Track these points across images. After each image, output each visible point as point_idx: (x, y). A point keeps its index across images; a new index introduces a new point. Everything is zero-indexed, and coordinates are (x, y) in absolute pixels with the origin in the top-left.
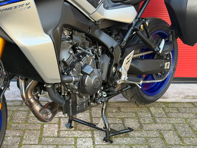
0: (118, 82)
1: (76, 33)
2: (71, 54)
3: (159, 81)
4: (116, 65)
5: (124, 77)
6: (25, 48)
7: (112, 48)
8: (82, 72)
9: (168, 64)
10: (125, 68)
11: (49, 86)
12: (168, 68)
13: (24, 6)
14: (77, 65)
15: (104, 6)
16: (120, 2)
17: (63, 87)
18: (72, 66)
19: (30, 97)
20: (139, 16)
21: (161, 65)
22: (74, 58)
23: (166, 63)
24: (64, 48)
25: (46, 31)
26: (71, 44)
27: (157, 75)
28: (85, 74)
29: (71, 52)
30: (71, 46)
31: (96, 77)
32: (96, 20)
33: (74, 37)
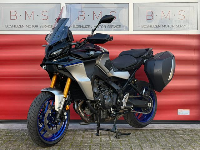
0: (121, 107)
1: (100, 80)
2: (98, 89)
3: (145, 113)
4: (120, 99)
5: (124, 105)
6: (80, 82)
7: (118, 90)
8: (103, 98)
9: (150, 104)
10: (125, 101)
11: (89, 101)
12: (150, 106)
13: (80, 65)
14: (101, 94)
15: (113, 71)
16: (121, 69)
17: (94, 104)
18: (99, 95)
19: (79, 109)
20: (131, 77)
21: (145, 104)
22: (99, 91)
23: (149, 104)
24: (95, 87)
25: (88, 76)
26: (98, 85)
27: (144, 110)
28: (105, 99)
29: (98, 88)
30: (98, 86)
31: (110, 100)
32: (110, 76)
33: (99, 82)
